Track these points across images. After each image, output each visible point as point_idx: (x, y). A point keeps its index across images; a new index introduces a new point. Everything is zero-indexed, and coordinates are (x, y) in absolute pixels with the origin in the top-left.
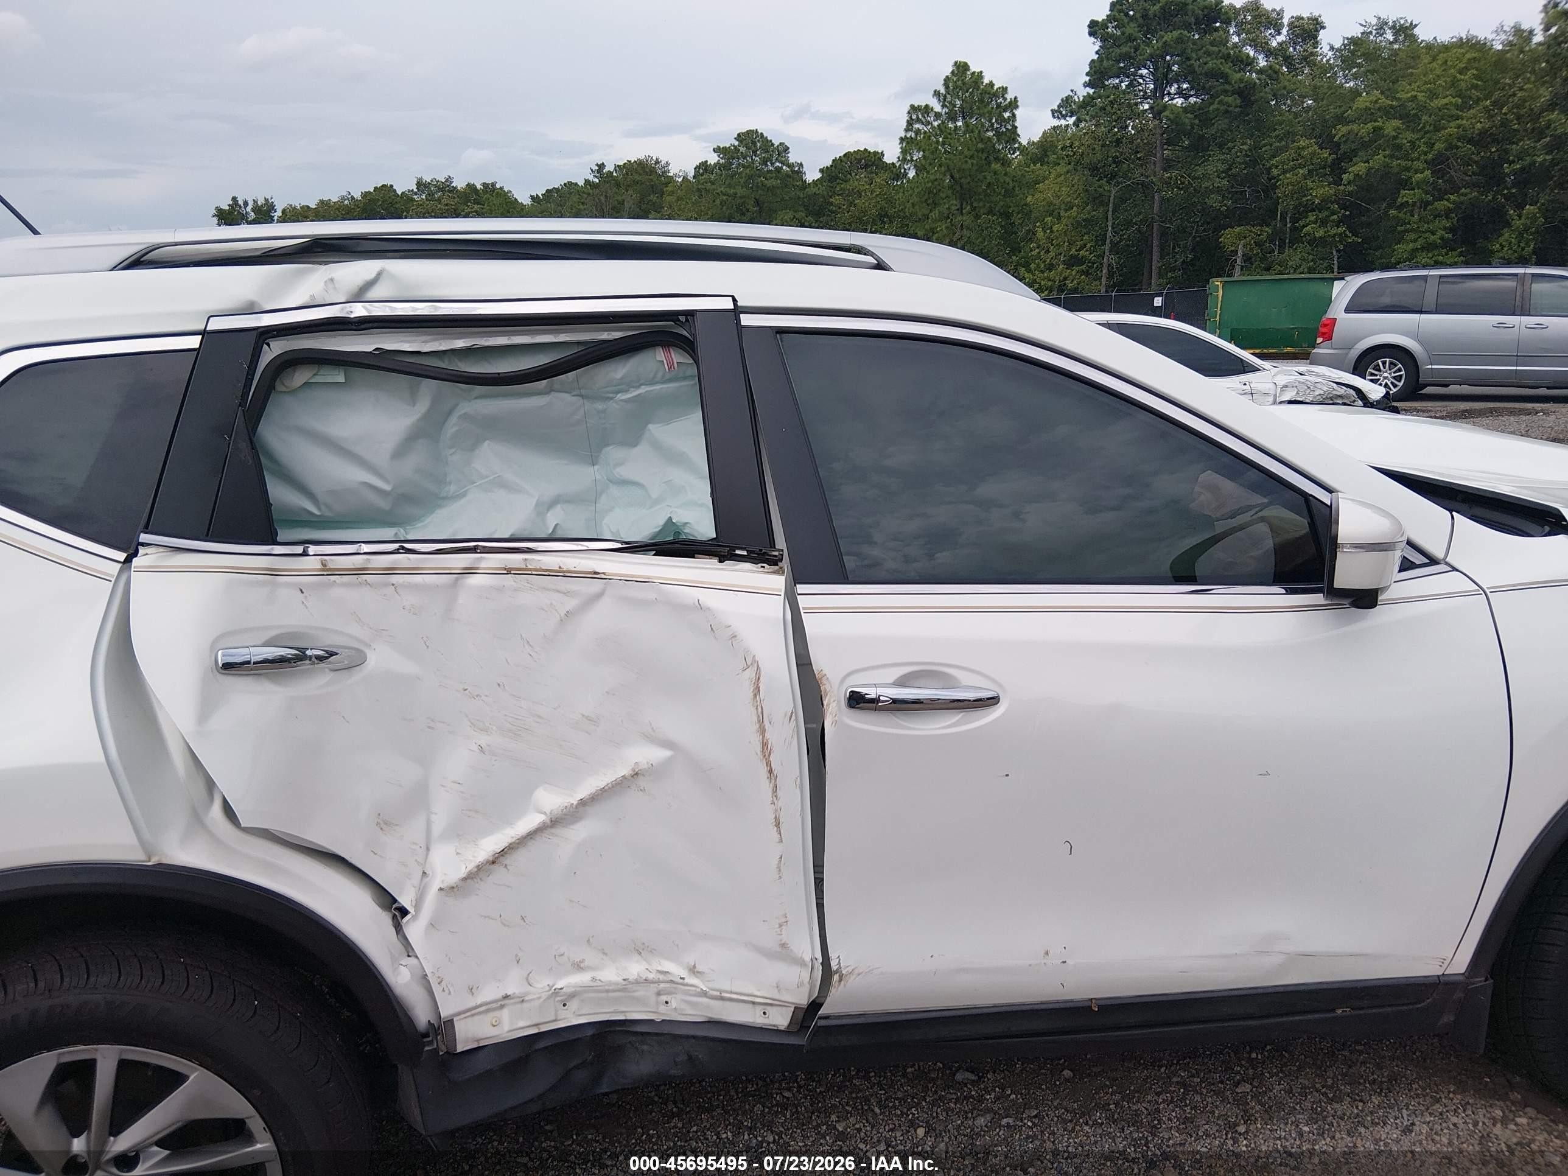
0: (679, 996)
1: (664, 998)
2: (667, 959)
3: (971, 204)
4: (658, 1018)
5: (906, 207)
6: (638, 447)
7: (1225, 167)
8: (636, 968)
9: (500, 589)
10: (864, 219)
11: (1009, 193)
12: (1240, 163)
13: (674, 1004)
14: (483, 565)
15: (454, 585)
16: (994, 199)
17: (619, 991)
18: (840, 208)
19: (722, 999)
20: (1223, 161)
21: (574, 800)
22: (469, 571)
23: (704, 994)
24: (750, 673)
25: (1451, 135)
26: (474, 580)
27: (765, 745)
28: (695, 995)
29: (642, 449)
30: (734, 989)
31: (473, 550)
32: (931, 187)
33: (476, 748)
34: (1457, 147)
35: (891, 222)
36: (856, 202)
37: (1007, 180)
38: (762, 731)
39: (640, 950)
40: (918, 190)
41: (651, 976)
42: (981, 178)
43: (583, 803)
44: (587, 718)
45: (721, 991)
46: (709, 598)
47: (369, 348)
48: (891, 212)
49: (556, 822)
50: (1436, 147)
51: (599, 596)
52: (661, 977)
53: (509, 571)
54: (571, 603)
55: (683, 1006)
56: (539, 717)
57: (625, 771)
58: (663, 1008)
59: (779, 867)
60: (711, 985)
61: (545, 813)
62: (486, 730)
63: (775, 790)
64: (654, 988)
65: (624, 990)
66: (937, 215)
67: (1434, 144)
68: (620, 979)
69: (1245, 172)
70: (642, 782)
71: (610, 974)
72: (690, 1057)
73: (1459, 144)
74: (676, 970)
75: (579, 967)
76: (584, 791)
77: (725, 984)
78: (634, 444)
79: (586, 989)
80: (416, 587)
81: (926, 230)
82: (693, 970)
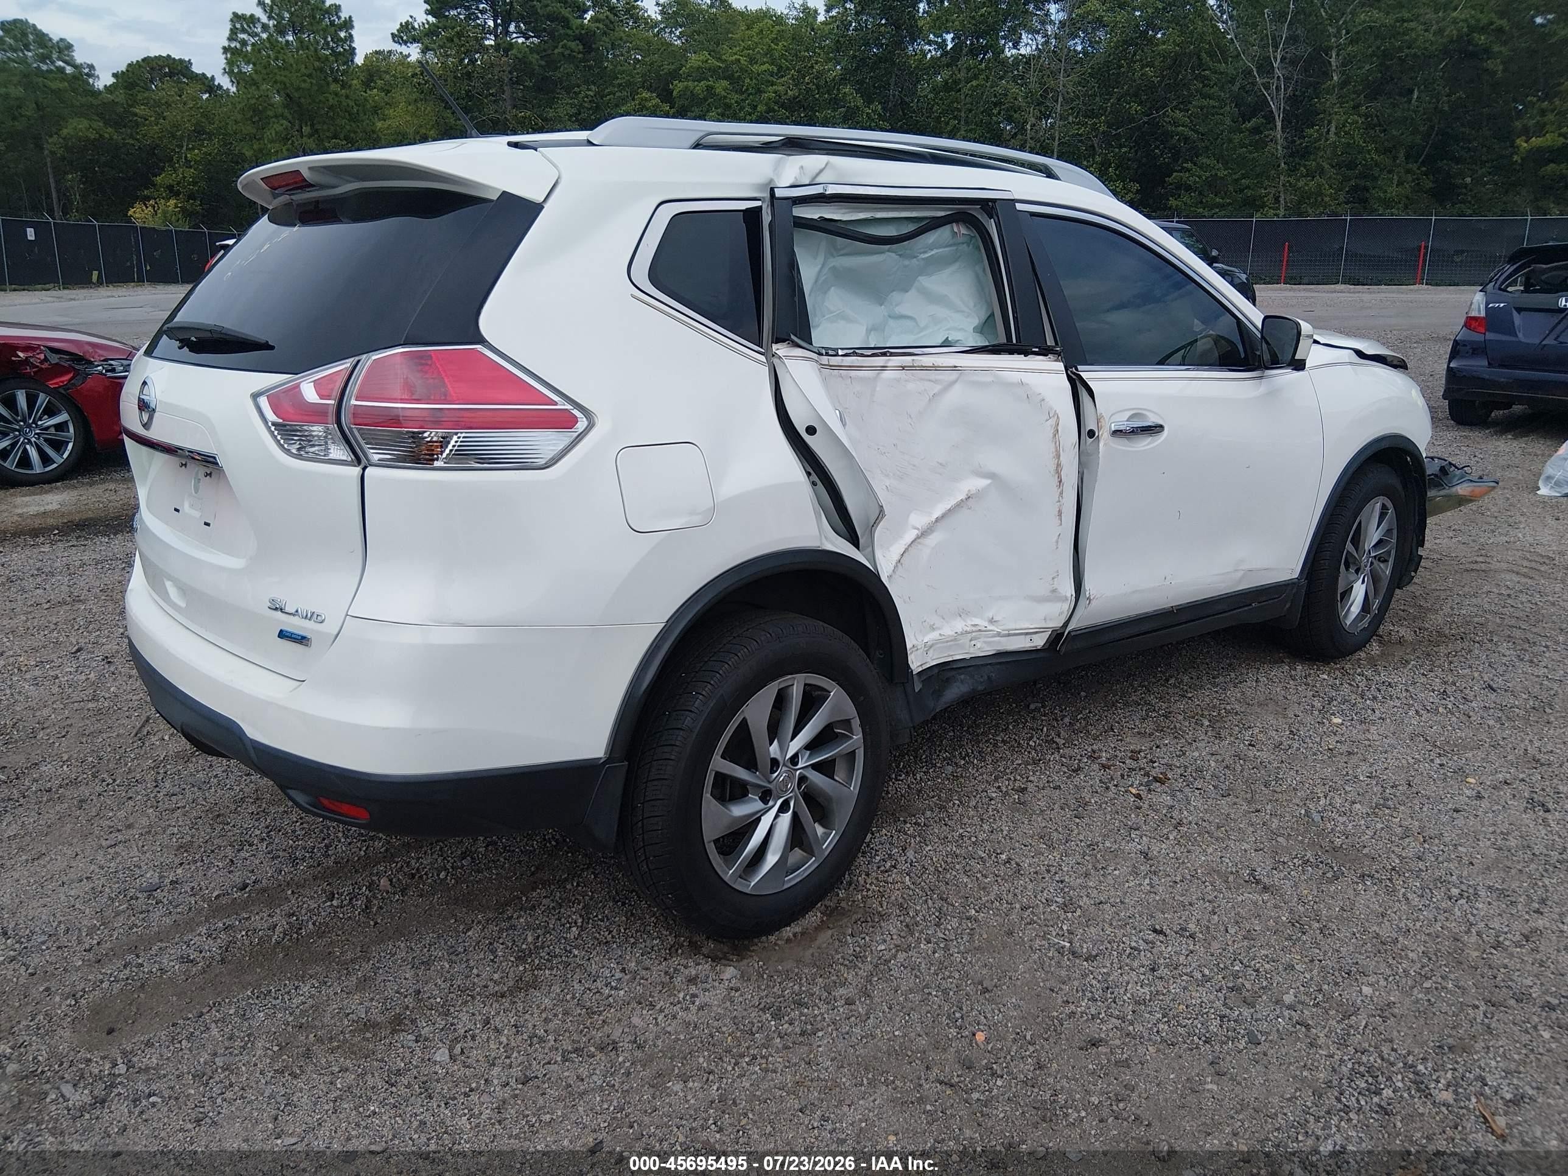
0: (981, 640)
1: (973, 643)
2: (975, 616)
3: (312, 125)
4: (968, 656)
5: (227, 124)
6: (909, 293)
7: (574, 111)
8: (959, 625)
9: (898, 380)
10: (178, 134)
11: (353, 118)
12: (589, 109)
13: (979, 645)
14: (889, 364)
15: (876, 378)
16: (338, 122)
17: (951, 641)
18: (146, 120)
19: (1009, 635)
20: (572, 105)
21: (933, 519)
22: (884, 368)
23: (999, 634)
24: (1052, 422)
25: (770, 99)
26: (886, 374)
27: (1058, 465)
28: (992, 637)
29: (912, 293)
30: (1018, 627)
31: (884, 354)
32: (255, 104)
33: (884, 487)
34: (774, 111)
35: (210, 139)
36: (165, 114)
37: (351, 103)
38: (1058, 456)
39: (962, 613)
40: (241, 106)
41: (968, 629)
42: (323, 99)
43: (937, 520)
44: (941, 464)
45: (1009, 630)
46: (1027, 378)
47: (816, 217)
48: (209, 128)
49: (924, 534)
50: (759, 109)
51: (955, 382)
52: (974, 629)
53: (903, 368)
54: (938, 388)
55: (984, 645)
56: (914, 466)
57: (963, 496)
58: (972, 650)
59: (1057, 542)
60: (1002, 627)
61: (918, 529)
62: (887, 476)
63: (1061, 493)
64: (969, 636)
65: (955, 640)
66: (274, 135)
67: (756, 106)
68: (953, 633)
69: (593, 117)
70: (970, 502)
71: (948, 631)
72: (988, 677)
73: (776, 108)
74: (982, 623)
75: (933, 628)
76: (937, 513)
77: (1012, 626)
78: (906, 290)
79: (938, 641)
80: (862, 379)
81: (255, 151)
82: (992, 621)
